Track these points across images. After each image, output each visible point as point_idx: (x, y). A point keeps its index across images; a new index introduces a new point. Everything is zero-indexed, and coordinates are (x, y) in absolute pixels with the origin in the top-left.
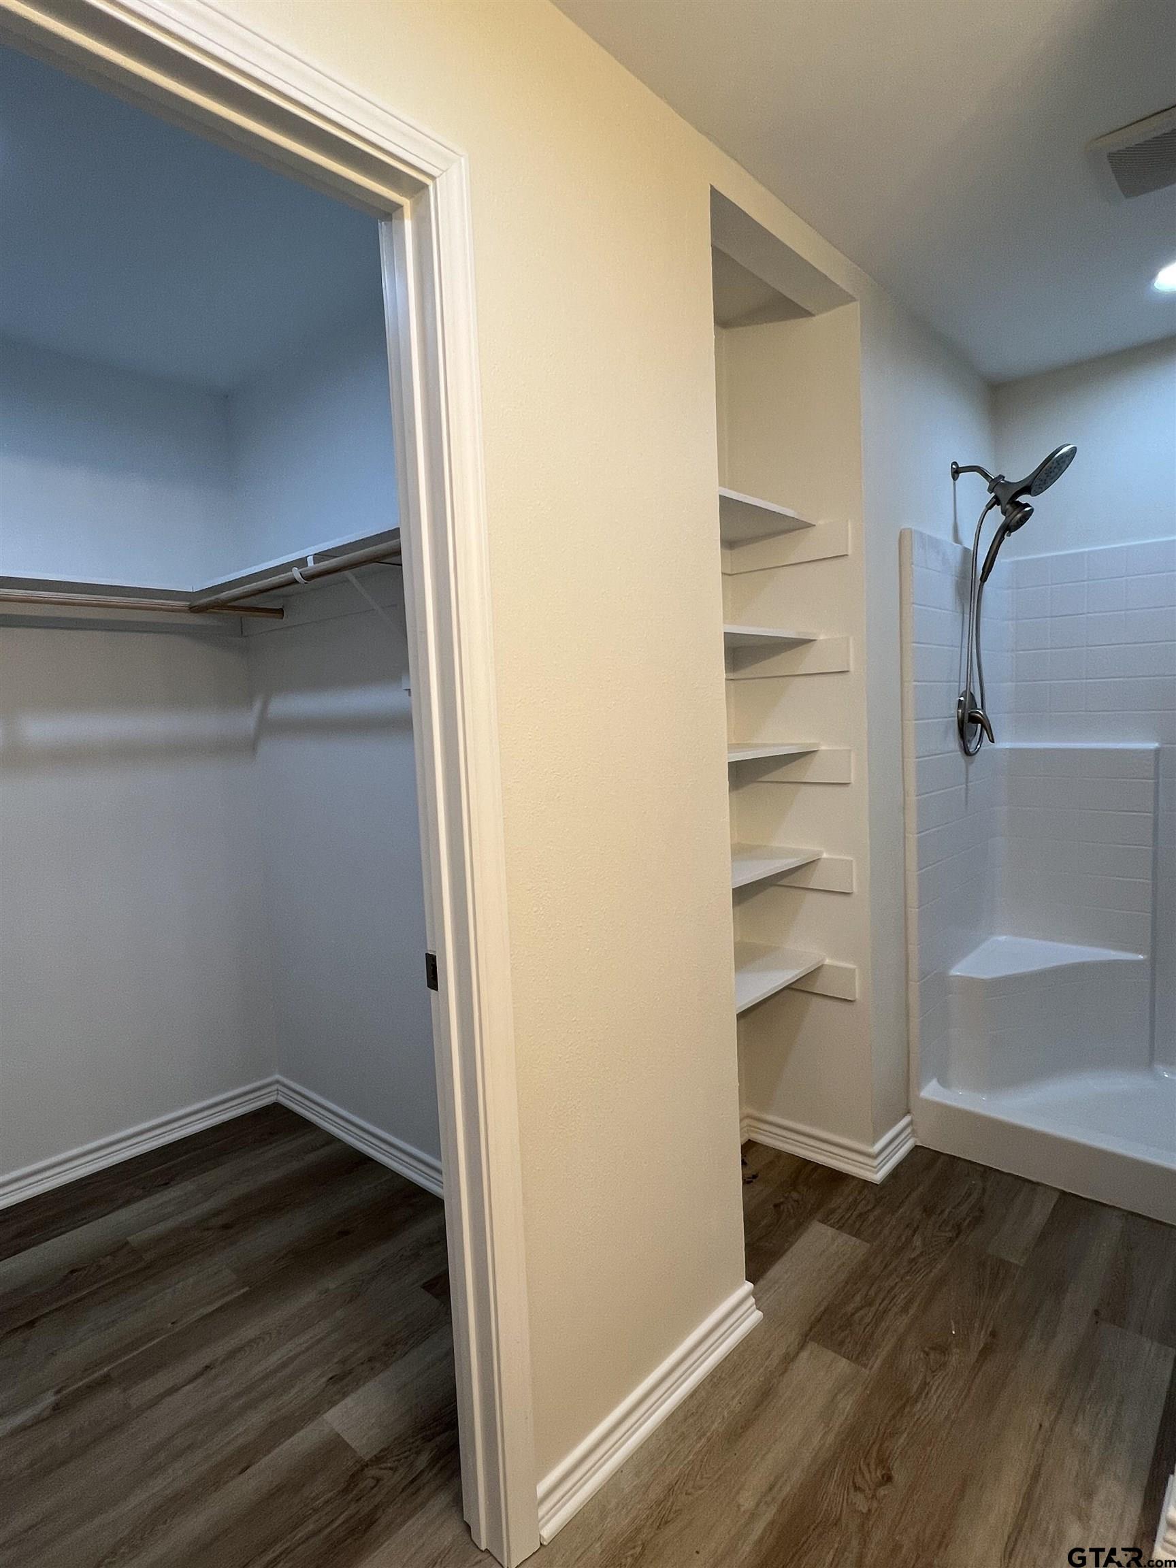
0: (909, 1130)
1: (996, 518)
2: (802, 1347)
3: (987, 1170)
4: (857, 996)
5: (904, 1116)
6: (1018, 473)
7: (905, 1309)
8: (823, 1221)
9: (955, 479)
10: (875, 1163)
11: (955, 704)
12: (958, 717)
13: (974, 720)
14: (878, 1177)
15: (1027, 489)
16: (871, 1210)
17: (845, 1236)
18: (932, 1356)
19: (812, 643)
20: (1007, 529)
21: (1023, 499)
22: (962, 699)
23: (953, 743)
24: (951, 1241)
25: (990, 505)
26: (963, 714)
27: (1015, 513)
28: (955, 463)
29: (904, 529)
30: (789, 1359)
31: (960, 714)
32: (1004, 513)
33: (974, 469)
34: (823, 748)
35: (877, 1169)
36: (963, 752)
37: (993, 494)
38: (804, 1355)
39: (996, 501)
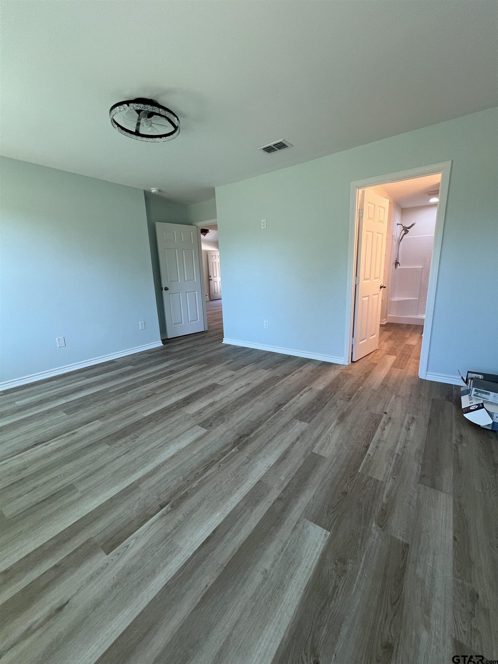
0: (386, 320)
1: (403, 232)
5: (386, 318)
6: (408, 226)
9: (398, 225)
11: (395, 260)
12: (395, 262)
13: (398, 263)
15: (409, 228)
20: (405, 234)
21: (408, 230)
23: (394, 266)
28: (398, 223)
29: (393, 233)
32: (405, 231)
33: (400, 224)
36: (395, 268)
39: (404, 229)
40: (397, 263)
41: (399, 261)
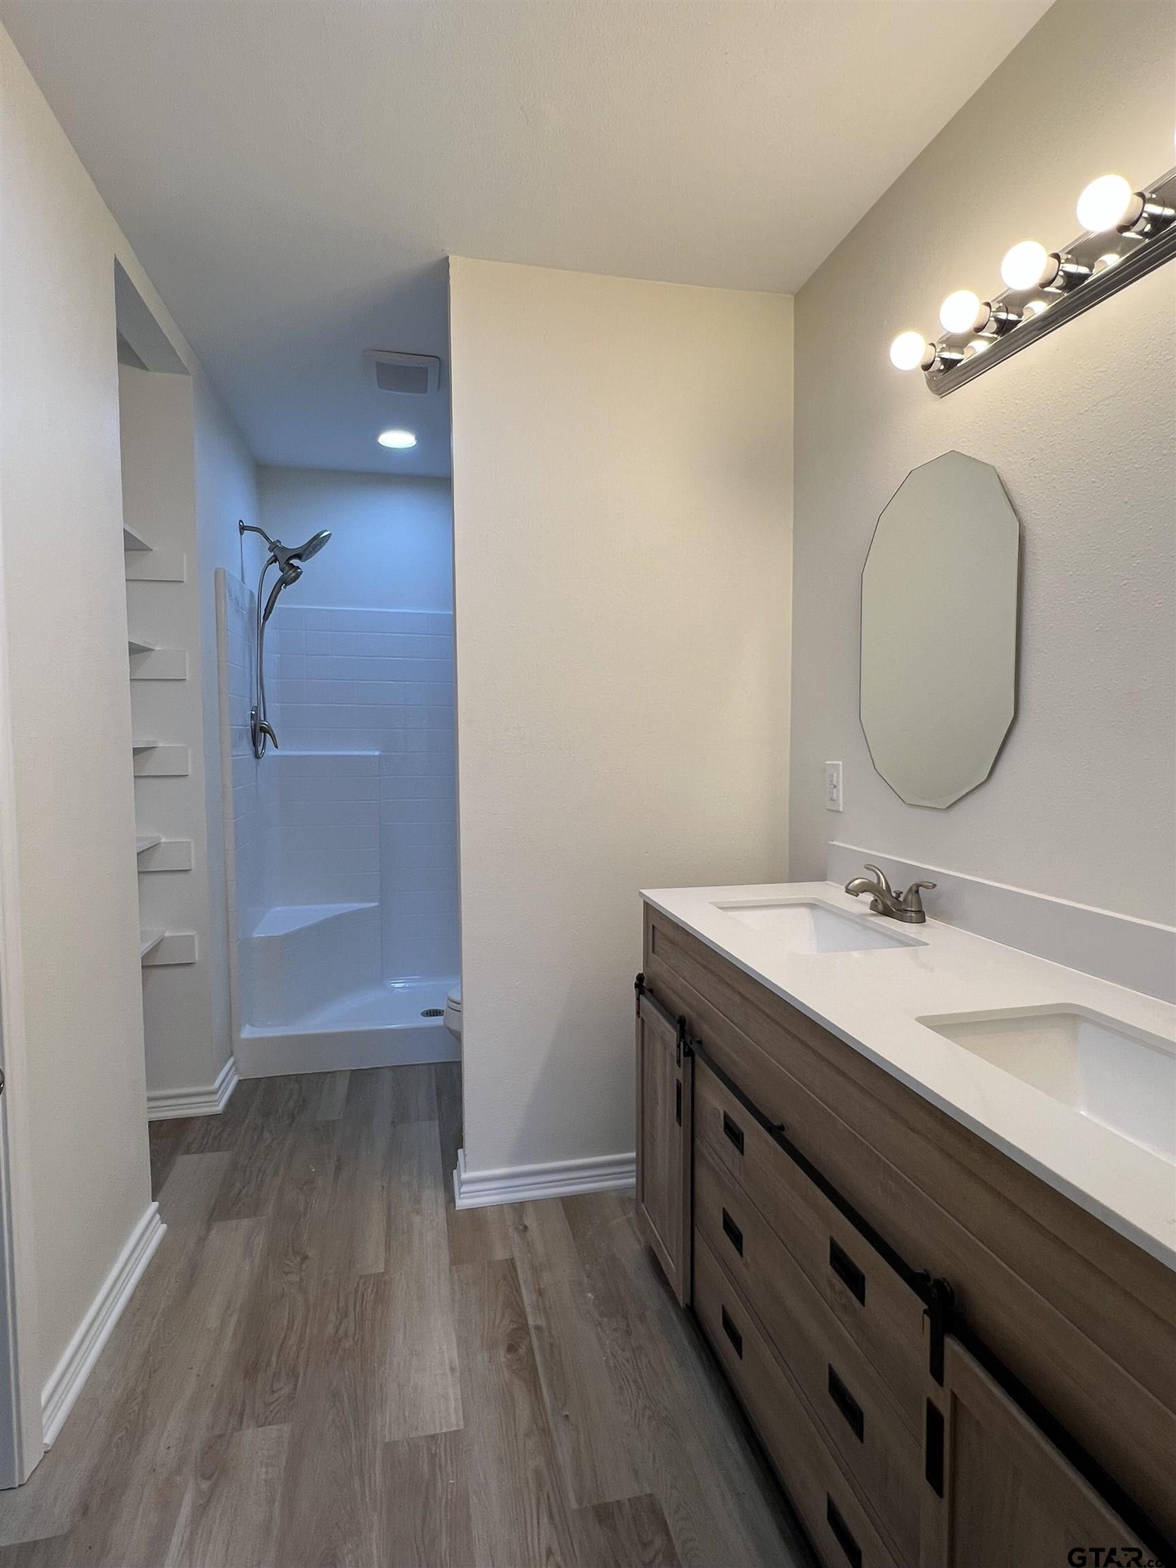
0: (234, 1069)
1: (275, 572)
2: (209, 1230)
3: (298, 1078)
4: (197, 958)
5: (229, 1058)
6: (294, 542)
7: (276, 1173)
8: (188, 1152)
9: (241, 534)
10: (216, 1097)
11: (246, 718)
12: (251, 726)
13: (264, 730)
14: (219, 1108)
15: (298, 556)
16: (222, 1131)
17: (209, 1155)
18: (305, 1187)
19: (150, 652)
20: (284, 582)
21: (295, 562)
22: (253, 713)
23: (246, 749)
24: (290, 1125)
25: (271, 561)
26: (255, 725)
27: (291, 572)
28: (241, 521)
29: (219, 568)
30: (202, 1240)
31: (253, 725)
32: (282, 570)
33: (256, 530)
34: (161, 745)
35: (218, 1101)
36: (254, 755)
37: (273, 554)
38: (213, 1232)
39: (275, 559)
40: (259, 732)
41: (272, 721)
